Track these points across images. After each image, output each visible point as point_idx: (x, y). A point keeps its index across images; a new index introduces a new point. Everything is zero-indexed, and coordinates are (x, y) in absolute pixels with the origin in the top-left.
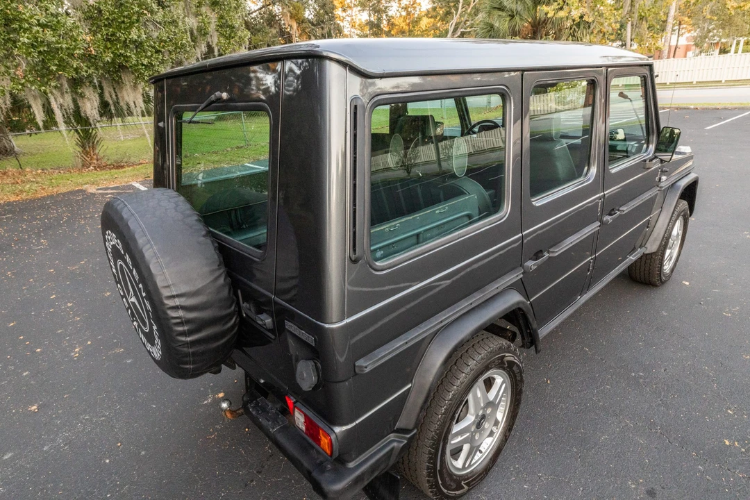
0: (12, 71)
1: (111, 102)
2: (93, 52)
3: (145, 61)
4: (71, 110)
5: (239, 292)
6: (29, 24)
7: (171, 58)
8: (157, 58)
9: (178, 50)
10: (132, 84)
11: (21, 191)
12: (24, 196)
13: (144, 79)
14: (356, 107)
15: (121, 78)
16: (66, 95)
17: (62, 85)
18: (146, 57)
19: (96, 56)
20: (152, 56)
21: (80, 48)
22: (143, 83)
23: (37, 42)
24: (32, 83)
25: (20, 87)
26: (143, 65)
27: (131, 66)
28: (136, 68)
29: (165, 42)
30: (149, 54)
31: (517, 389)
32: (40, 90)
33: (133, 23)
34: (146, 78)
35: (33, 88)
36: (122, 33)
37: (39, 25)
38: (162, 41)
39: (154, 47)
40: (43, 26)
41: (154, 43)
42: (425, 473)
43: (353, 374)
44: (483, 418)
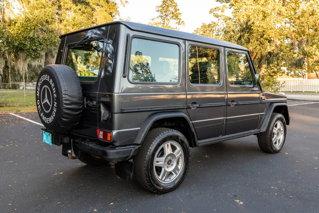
1: (10, 67)
2: (10, 40)
3: (34, 48)
5: (85, 99)
7: (47, 48)
8: (40, 47)
9: (52, 44)
10: (24, 58)
13: (31, 56)
14: (128, 36)
15: (19, 55)
18: (35, 46)
19: (10, 42)
20: (38, 45)
21: (4, 38)
22: (30, 59)
26: (32, 49)
27: (26, 50)
28: (28, 50)
29: (46, 40)
30: (37, 44)
33: (32, 30)
34: (33, 56)
36: (25, 34)
38: (44, 39)
39: (39, 42)
41: (41, 40)
42: (144, 169)
43: (120, 112)
44: (170, 161)
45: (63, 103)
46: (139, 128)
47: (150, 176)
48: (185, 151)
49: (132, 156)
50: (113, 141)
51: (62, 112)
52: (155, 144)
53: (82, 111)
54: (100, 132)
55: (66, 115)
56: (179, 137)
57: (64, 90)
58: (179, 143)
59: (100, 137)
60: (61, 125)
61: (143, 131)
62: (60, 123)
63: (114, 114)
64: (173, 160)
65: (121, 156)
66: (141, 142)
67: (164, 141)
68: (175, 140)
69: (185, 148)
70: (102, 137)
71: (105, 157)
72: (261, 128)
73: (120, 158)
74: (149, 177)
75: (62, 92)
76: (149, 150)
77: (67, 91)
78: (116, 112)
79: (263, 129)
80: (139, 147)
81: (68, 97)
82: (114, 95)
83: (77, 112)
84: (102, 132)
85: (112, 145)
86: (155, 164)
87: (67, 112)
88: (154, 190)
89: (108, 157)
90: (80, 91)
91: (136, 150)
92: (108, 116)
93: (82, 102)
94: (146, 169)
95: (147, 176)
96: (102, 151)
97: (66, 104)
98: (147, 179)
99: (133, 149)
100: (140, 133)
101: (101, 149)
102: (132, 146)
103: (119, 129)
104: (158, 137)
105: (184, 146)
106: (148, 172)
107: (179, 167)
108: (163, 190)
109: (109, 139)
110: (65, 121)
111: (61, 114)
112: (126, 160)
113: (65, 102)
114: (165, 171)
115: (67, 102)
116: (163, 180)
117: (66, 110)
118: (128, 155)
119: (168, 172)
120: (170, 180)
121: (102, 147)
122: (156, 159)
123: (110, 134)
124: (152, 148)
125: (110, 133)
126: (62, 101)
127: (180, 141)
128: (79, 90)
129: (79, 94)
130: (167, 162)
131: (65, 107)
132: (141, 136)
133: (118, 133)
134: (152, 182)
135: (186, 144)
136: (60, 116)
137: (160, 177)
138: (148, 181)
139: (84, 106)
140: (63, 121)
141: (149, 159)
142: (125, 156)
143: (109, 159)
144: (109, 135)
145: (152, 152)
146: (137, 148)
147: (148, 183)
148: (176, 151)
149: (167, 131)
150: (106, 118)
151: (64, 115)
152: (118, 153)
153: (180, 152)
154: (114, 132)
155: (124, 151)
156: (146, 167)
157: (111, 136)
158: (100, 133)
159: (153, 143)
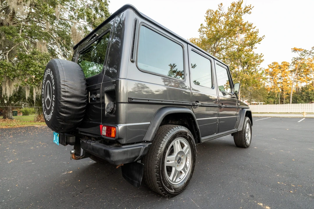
0: (23, 79)
4: (40, 95)
5: (89, 93)
6: (35, 66)
11: (9, 125)
12: (9, 127)
14: (136, 20)
16: (40, 89)
17: (39, 85)
23: (36, 71)
24: (29, 83)
25: (24, 84)
31: (193, 153)
32: (31, 86)
35: (29, 85)
37: (38, 66)
40: (40, 67)
42: (155, 170)
43: (128, 102)
44: (180, 159)
45: (62, 95)
46: (149, 123)
47: (162, 178)
48: (193, 148)
49: (141, 156)
50: (118, 137)
51: (60, 106)
52: (166, 141)
53: (85, 106)
54: (104, 127)
55: (65, 110)
56: (187, 134)
57: (64, 80)
58: (187, 140)
59: (103, 134)
60: (60, 121)
61: (154, 127)
62: (58, 119)
63: (120, 104)
64: (182, 158)
65: (129, 156)
66: (152, 139)
67: (174, 137)
68: (184, 137)
69: (192, 145)
70: (105, 134)
71: (108, 159)
72: (238, 128)
73: (127, 160)
74: (160, 180)
75: (60, 82)
76: (160, 148)
77: (66, 81)
78: (122, 101)
79: (240, 129)
80: (149, 145)
81: (68, 88)
82: (121, 80)
83: (79, 106)
84: (106, 128)
85: (117, 142)
86: (167, 164)
87: (66, 105)
88: (165, 194)
89: (112, 159)
90: (84, 84)
91: (145, 149)
92: (112, 107)
93: (86, 96)
94: (157, 171)
95: (158, 179)
96: (105, 150)
97: (64, 96)
98: (158, 182)
99: (142, 147)
100: (150, 128)
101: (104, 148)
102: (141, 144)
103: (126, 123)
104: (168, 133)
105: (191, 143)
106: (160, 174)
107: (188, 165)
108: (175, 193)
109: (113, 135)
110: (64, 116)
111: (59, 109)
112: (135, 161)
113: (63, 93)
114: (176, 171)
115: (67, 94)
116: (174, 180)
117: (65, 103)
118: (136, 154)
119: (178, 171)
120: (180, 180)
121: (106, 145)
122: (167, 158)
123: (115, 129)
124: (163, 146)
125: (115, 127)
126: (60, 93)
127: (188, 138)
128: (82, 82)
129: (82, 86)
130: (177, 161)
131: (63, 99)
132: (152, 131)
133: (125, 128)
134: (164, 185)
135: (193, 141)
136: (58, 110)
137: (171, 178)
138: (160, 185)
139: (88, 101)
140: (61, 117)
141: (160, 159)
142: (133, 156)
143: (112, 161)
144: (114, 131)
145: (163, 150)
146: (147, 146)
147: (159, 187)
148: (185, 148)
149: (176, 127)
150: (110, 110)
151: (63, 110)
152: (125, 153)
153: (188, 149)
154: (120, 127)
155: (132, 150)
156: (157, 168)
157: (115, 132)
158: (103, 129)
159: (164, 140)
